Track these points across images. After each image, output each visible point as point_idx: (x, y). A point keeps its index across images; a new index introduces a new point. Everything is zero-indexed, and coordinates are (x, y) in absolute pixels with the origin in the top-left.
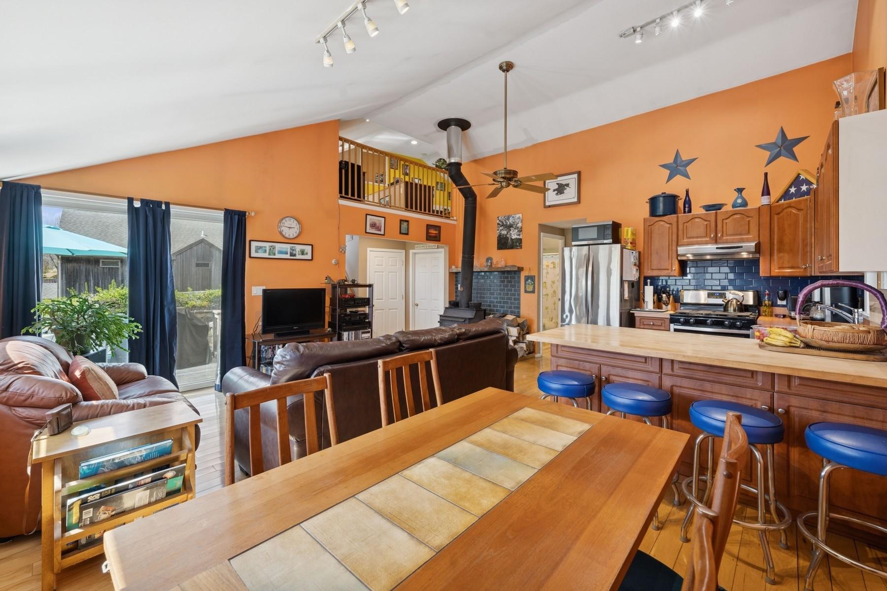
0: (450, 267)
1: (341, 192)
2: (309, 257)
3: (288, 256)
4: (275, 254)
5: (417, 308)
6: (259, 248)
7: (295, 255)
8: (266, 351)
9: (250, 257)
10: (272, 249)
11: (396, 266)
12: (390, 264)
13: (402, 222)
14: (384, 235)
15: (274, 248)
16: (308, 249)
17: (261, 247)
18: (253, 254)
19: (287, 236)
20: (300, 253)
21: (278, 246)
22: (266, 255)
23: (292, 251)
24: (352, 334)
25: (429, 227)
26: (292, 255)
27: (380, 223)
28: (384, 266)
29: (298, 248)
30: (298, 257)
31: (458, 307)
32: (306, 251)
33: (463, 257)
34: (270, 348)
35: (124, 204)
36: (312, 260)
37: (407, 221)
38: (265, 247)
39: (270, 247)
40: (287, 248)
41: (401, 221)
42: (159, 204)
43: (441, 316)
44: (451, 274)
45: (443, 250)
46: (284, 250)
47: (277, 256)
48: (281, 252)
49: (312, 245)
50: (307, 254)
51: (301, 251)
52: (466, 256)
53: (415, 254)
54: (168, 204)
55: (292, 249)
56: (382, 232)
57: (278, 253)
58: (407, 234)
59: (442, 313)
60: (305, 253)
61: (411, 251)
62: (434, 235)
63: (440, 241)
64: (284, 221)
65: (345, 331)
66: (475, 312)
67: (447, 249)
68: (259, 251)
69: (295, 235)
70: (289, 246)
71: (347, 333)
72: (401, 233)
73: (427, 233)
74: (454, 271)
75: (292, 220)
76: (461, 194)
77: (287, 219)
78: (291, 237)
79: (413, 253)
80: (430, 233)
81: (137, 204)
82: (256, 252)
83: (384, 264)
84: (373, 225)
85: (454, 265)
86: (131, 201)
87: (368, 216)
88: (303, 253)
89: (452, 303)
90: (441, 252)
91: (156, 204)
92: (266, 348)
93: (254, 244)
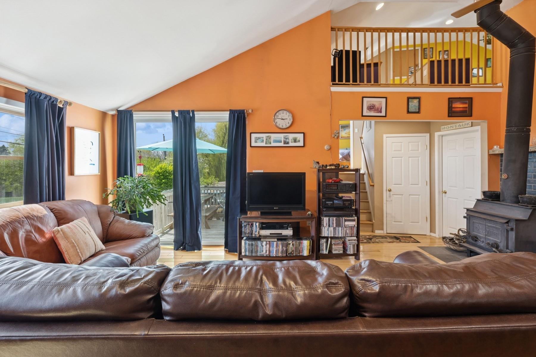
0: (490, 147)
1: (333, 79)
2: (301, 144)
3: (282, 144)
4: (270, 143)
5: (445, 196)
6: (257, 138)
7: (288, 143)
8: (245, 226)
9: (251, 146)
10: (268, 139)
11: (418, 150)
12: (410, 149)
13: (410, 100)
14: (385, 116)
15: (270, 138)
16: (300, 137)
17: (259, 138)
18: (253, 144)
19: (281, 126)
20: (293, 141)
21: (273, 135)
22: (263, 144)
23: (285, 140)
24: (333, 220)
25: (451, 100)
26: (285, 143)
27: (381, 104)
28: (403, 152)
29: (291, 136)
30: (291, 144)
31: (499, 201)
32: (298, 139)
33: (508, 131)
34: (249, 224)
35: (169, 115)
36: (304, 146)
37: (419, 98)
38: (263, 137)
39: (266, 137)
40: (281, 137)
41: (408, 98)
42: (188, 112)
43: (468, 210)
44: (491, 156)
45: (479, 128)
46: (278, 139)
47: (273, 144)
48: (275, 141)
49: (304, 133)
50: (299, 141)
51: (293, 139)
52: (514, 129)
53: (442, 136)
54: (193, 111)
55: (286, 138)
56: (383, 114)
57: (273, 142)
58: (419, 112)
59: (471, 206)
60: (297, 140)
61: (437, 134)
62: (461, 109)
63: (471, 116)
64: (278, 114)
65: (326, 216)
66: (530, 211)
67: (485, 125)
68: (258, 141)
69: (288, 125)
70: (282, 135)
71: (327, 218)
72: (408, 112)
73: (450, 108)
74: (497, 152)
75: (285, 112)
76: (504, 46)
77: (281, 112)
78: (284, 127)
79: (439, 136)
80: (454, 108)
81: (177, 114)
82: (256, 142)
83: (403, 150)
84: (371, 108)
85: (497, 145)
86: (173, 112)
87: (364, 98)
88: (295, 140)
89: (488, 194)
90: (477, 131)
91: (186, 113)
92: (245, 224)
93: (254, 136)
